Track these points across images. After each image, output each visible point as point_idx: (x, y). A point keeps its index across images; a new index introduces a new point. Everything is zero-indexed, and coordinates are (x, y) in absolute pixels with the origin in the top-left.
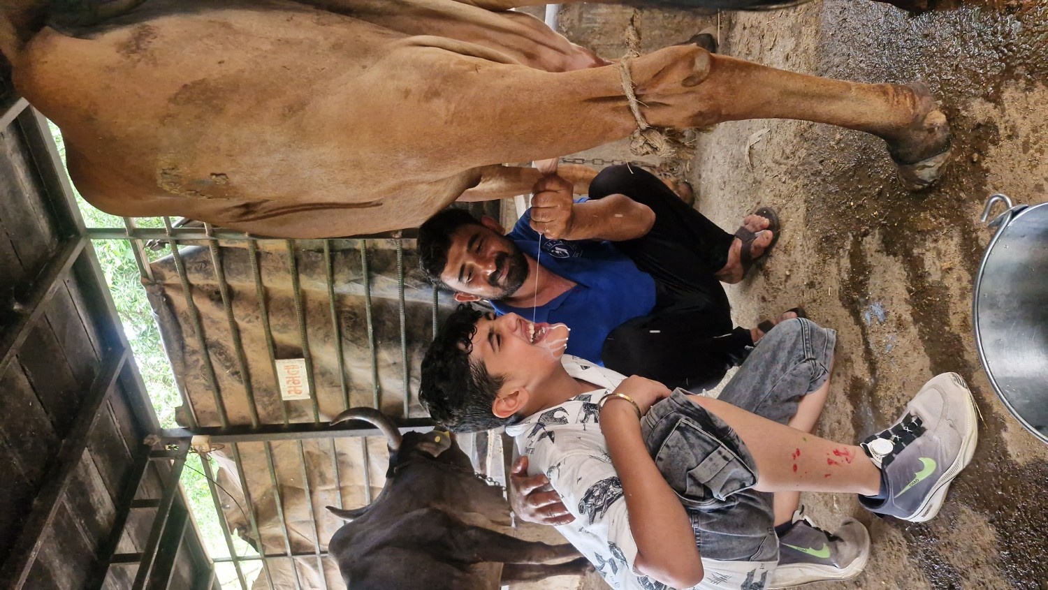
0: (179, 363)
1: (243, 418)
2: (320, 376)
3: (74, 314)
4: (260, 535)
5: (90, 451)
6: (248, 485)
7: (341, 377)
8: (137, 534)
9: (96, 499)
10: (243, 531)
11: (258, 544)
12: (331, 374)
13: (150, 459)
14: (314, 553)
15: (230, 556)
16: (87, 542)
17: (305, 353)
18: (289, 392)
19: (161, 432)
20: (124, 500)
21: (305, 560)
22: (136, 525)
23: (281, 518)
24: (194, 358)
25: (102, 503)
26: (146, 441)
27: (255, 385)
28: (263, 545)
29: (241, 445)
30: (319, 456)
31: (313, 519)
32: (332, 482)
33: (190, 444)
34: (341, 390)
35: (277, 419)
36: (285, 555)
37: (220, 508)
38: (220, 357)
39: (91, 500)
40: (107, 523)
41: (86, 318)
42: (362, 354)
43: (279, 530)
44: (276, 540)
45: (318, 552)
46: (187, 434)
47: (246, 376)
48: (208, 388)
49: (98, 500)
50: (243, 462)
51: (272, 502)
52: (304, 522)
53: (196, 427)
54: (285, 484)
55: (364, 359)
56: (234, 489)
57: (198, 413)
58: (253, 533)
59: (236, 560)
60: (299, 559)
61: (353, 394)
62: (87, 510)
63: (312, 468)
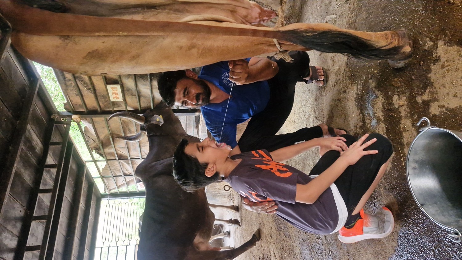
0: (64, 85)
1: (94, 107)
2: (127, 91)
3: (14, 65)
4: (104, 152)
5: (30, 124)
6: (98, 133)
7: (137, 93)
8: (53, 155)
9: (35, 143)
10: (97, 151)
11: (104, 156)
12: (131, 90)
13: (55, 125)
14: (128, 159)
15: (92, 160)
16: (34, 161)
17: (120, 82)
18: (114, 98)
19: (58, 113)
20: (46, 142)
21: (123, 161)
22: (52, 151)
23: (113, 146)
24: (70, 82)
25: (37, 144)
26: (52, 117)
27: (98, 94)
28: (106, 156)
29: (94, 119)
30: (127, 122)
31: (127, 147)
32: (134, 132)
33: (72, 118)
34: (136, 97)
35: (108, 108)
36: (116, 159)
37: (87, 142)
38: (82, 82)
39: (33, 144)
40: (40, 152)
41: (20, 66)
42: (145, 83)
43: (113, 150)
44: (111, 154)
45: (129, 159)
46: (70, 114)
47: (94, 90)
48: (77, 95)
49: (36, 143)
50: (95, 125)
51: (109, 139)
52: (123, 147)
53: (73, 111)
54: (114, 133)
55: (146, 85)
56: (92, 135)
57: (74, 105)
58: (102, 151)
59: (95, 161)
60: (121, 161)
61: (142, 99)
62: (32, 148)
63: (125, 127)
